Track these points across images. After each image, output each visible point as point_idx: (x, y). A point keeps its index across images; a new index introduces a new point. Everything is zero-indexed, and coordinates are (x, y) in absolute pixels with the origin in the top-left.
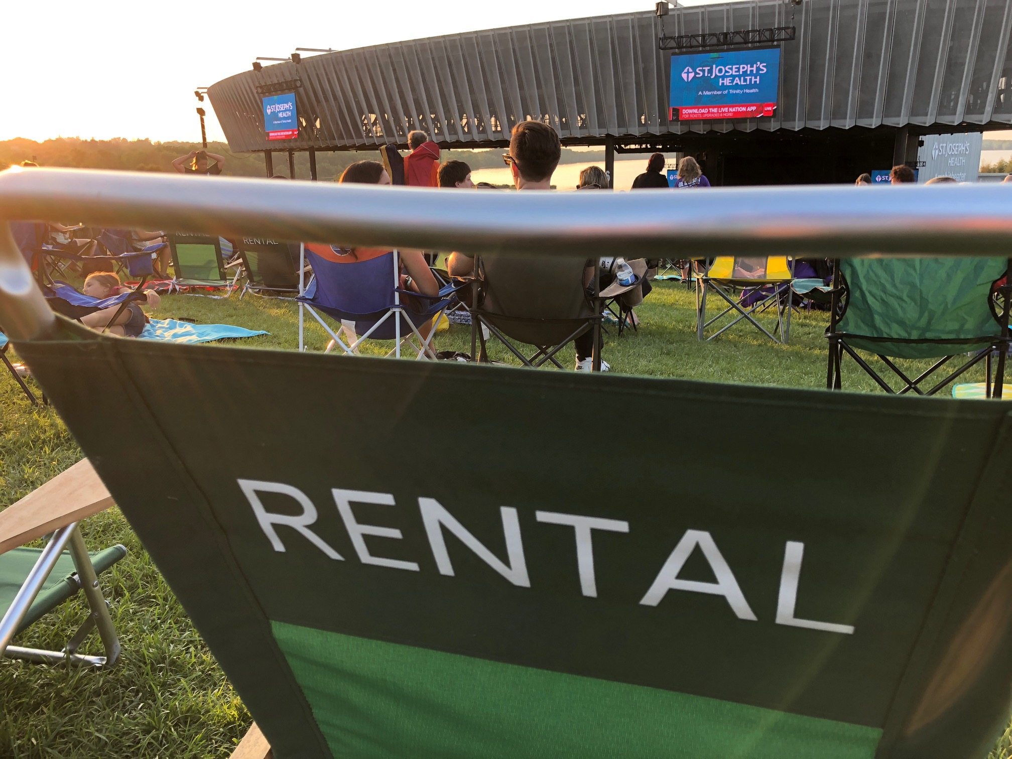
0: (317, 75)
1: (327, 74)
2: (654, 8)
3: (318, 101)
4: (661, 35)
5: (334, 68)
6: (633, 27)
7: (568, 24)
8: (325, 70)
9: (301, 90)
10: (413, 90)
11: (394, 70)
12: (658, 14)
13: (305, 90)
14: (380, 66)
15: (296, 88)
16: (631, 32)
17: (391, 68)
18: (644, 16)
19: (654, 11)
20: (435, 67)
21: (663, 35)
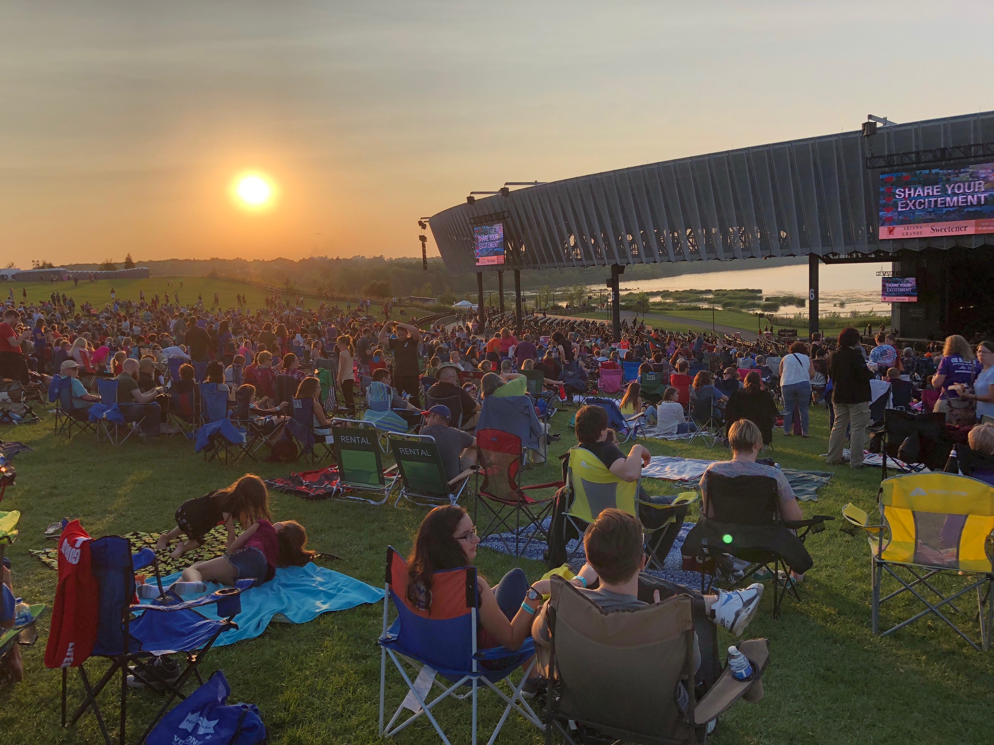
0: (523, 206)
1: (532, 205)
2: (860, 128)
3: (523, 229)
4: (869, 155)
5: (539, 199)
6: (837, 148)
7: (768, 148)
8: (530, 201)
9: (509, 220)
10: (612, 216)
11: (594, 199)
12: (865, 134)
13: (512, 219)
14: (581, 195)
15: (504, 218)
16: (835, 153)
17: (591, 197)
18: (850, 136)
19: (860, 131)
20: (633, 195)
21: (870, 154)
